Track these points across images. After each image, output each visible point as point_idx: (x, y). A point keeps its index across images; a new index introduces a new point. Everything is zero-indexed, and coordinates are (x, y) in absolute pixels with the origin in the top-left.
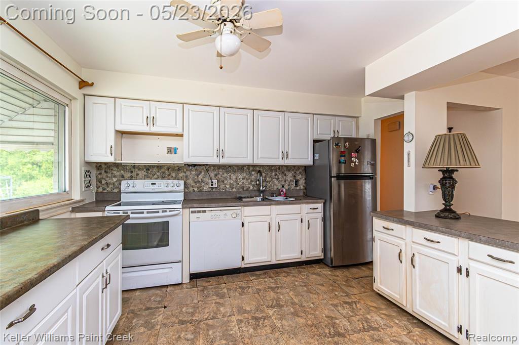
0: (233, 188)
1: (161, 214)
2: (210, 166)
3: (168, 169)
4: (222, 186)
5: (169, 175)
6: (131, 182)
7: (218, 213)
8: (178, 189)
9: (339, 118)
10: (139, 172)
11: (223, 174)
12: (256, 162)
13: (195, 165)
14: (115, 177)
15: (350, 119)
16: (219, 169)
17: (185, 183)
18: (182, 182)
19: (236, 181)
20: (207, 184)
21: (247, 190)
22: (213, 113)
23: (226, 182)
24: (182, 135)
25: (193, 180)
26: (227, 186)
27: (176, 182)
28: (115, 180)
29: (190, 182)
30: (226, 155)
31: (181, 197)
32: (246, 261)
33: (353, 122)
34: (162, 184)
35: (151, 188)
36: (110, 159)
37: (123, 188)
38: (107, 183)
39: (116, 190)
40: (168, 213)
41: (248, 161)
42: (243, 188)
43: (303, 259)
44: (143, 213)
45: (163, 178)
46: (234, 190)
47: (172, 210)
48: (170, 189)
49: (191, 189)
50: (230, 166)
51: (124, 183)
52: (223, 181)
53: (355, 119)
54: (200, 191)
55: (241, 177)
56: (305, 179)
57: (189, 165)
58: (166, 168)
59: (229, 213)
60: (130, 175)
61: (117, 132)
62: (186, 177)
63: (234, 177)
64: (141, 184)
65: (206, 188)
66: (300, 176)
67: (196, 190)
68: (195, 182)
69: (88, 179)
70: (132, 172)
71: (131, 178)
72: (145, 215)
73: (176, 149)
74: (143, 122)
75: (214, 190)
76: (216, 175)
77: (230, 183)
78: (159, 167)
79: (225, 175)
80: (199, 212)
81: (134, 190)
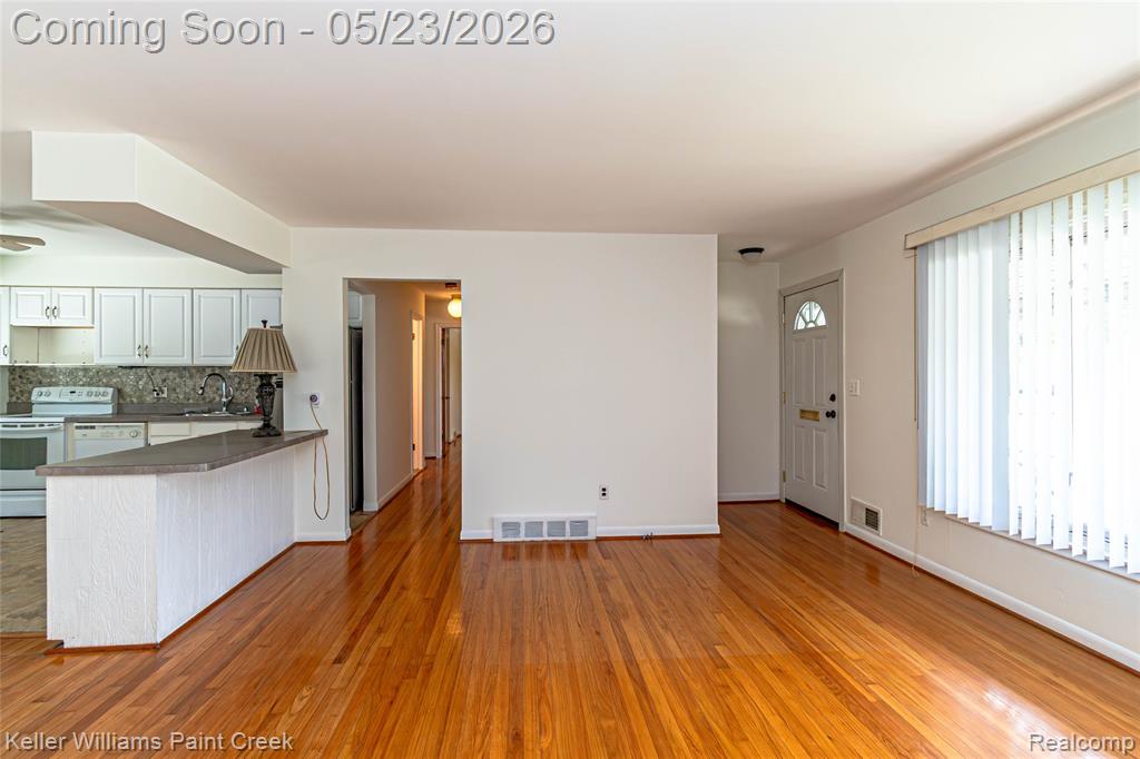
0: (188, 399)
1: (37, 428)
2: (154, 368)
3: (99, 372)
4: (174, 396)
5: (98, 381)
6: (43, 389)
8: (102, 399)
10: (61, 377)
11: (175, 379)
12: (197, 362)
13: (132, 367)
14: (29, 382)
16: (168, 371)
17: (119, 392)
18: (110, 390)
19: (194, 389)
20: (151, 393)
21: (211, 402)
22: (134, 297)
23: (178, 390)
24: (94, 328)
25: (131, 386)
26: (181, 397)
27: (102, 389)
28: (30, 386)
29: (127, 389)
30: (152, 353)
31: (108, 410)
34: (84, 393)
35: (68, 398)
36: (5, 361)
37: (34, 397)
39: (28, 400)
40: (46, 428)
41: (185, 361)
44: (16, 426)
45: (88, 385)
46: (191, 401)
47: (51, 424)
48: (93, 399)
49: (128, 399)
50: (185, 368)
51: (37, 390)
52: (175, 390)
54: (141, 402)
58: (95, 371)
59: (126, 431)
60: (48, 380)
61: (12, 328)
62: (122, 383)
63: (190, 383)
64: (57, 393)
65: (149, 399)
67: (135, 400)
68: (134, 391)
70: (51, 377)
71: (49, 384)
72: (19, 429)
74: (42, 314)
75: (161, 401)
76: (164, 380)
77: (185, 393)
78: (86, 370)
79: (178, 380)
80: (86, 427)
81: (47, 400)
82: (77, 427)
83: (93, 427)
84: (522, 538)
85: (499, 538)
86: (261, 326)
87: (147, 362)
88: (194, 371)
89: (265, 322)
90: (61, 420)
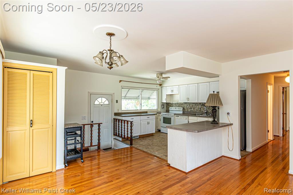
0: (197, 111)
1: (169, 116)
3: (180, 104)
4: (194, 110)
5: (180, 106)
6: (171, 107)
7: (182, 117)
8: (180, 110)
10: (174, 105)
12: (199, 102)
13: (186, 103)
14: (169, 106)
16: (193, 104)
17: (184, 109)
18: (182, 108)
19: (198, 108)
21: (202, 112)
22: (186, 87)
24: (179, 94)
26: (196, 110)
27: (180, 108)
31: (181, 112)
34: (178, 108)
35: (175, 109)
36: (165, 102)
39: (169, 109)
40: (171, 116)
41: (196, 101)
49: (185, 110)
52: (194, 108)
54: (188, 111)
59: (185, 118)
61: (166, 95)
63: (198, 107)
64: (173, 108)
65: (189, 110)
68: (186, 108)
69: (163, 106)
72: (167, 116)
74: (171, 92)
75: (192, 111)
76: (192, 106)
78: (178, 103)
79: (195, 106)
80: (177, 116)
81: (172, 110)
82: (176, 116)
86: (213, 93)
87: (189, 102)
88: (199, 104)
90: (173, 114)
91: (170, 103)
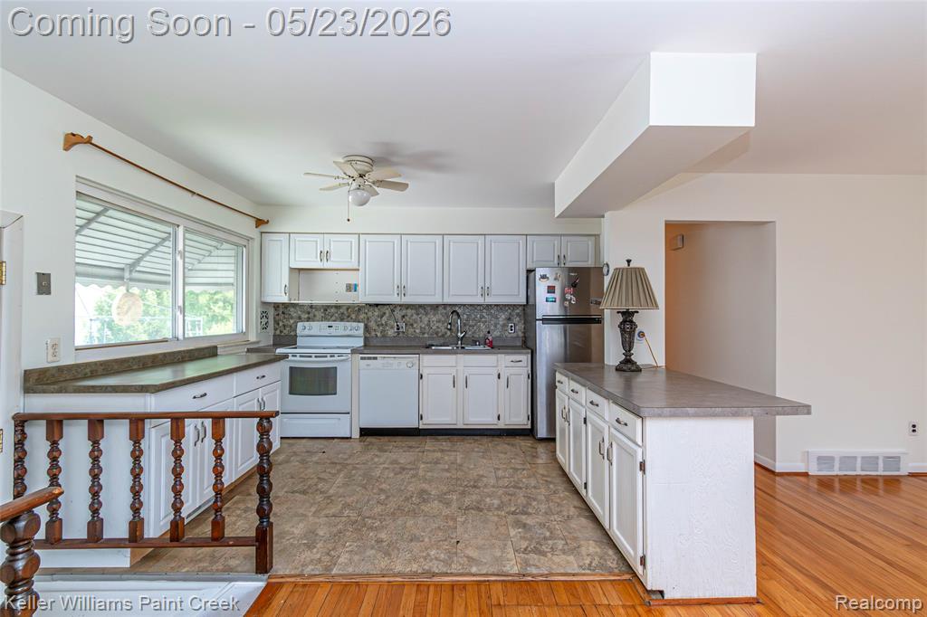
0: (424, 334)
1: (329, 359)
2: (396, 306)
3: (348, 309)
4: (411, 330)
5: (348, 317)
6: (306, 324)
7: (391, 361)
8: (356, 333)
9: (569, 238)
10: (316, 313)
11: (412, 316)
12: (448, 300)
13: (377, 305)
14: (292, 318)
15: (586, 238)
16: (407, 309)
17: (366, 327)
18: (362, 325)
19: (429, 325)
20: (392, 328)
21: (443, 336)
22: (394, 243)
23: (415, 326)
24: (358, 270)
25: (376, 322)
26: (417, 331)
27: (355, 324)
28: (292, 321)
29: (372, 324)
30: (409, 292)
31: (360, 343)
32: (425, 421)
33: (590, 243)
34: (341, 327)
35: (327, 331)
36: (285, 299)
37: (299, 331)
38: (284, 326)
39: (292, 333)
40: (336, 358)
41: (437, 300)
42: (437, 333)
43: (501, 425)
44: (311, 357)
45: (342, 320)
46: (426, 335)
47: (340, 355)
48: (348, 332)
49: (373, 334)
50: (421, 306)
51: (300, 325)
52: (412, 325)
53: (593, 238)
54: (384, 336)
55: (434, 319)
56: (524, 323)
57: (370, 305)
58: (345, 308)
59: (404, 361)
60: (307, 316)
61: (292, 269)
62: (368, 319)
63: (426, 320)
64: (317, 327)
65: (391, 333)
66: (518, 319)
67: (379, 334)
68: (378, 325)
69: (264, 320)
70: (309, 313)
71: (308, 320)
72: (313, 359)
73: (356, 286)
74: (317, 257)
75: (401, 335)
76: (403, 317)
77: (421, 327)
78: (338, 307)
79: (415, 316)
80: (369, 358)
81: (312, 333)
82: (362, 358)
83: (375, 358)
84: (836, 471)
85: (813, 471)
86: (626, 265)
89: (629, 261)
90: (349, 351)
91: (294, 305)
